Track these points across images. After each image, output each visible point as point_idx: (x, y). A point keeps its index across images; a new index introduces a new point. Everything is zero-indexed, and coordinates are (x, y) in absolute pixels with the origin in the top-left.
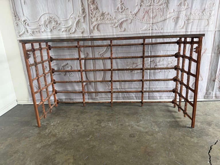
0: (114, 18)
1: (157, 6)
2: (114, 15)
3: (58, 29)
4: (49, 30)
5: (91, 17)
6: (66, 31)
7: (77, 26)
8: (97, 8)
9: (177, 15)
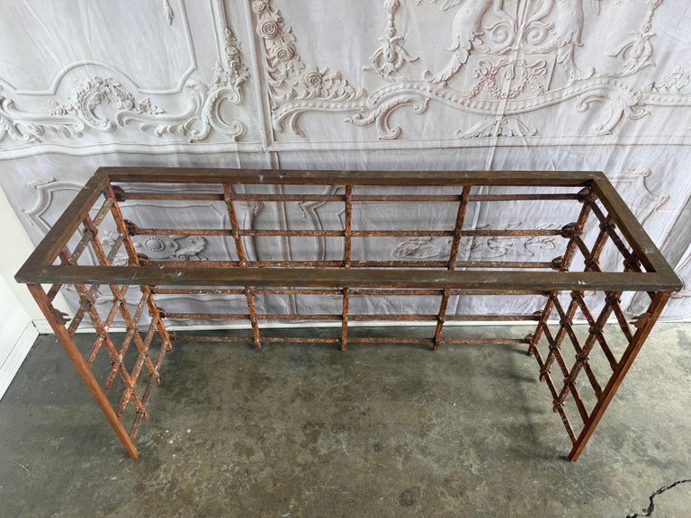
0: (359, 92)
1: (534, 53)
2: (360, 84)
3: (142, 125)
4: (103, 126)
5: (272, 88)
6: (173, 130)
7: (213, 117)
8: (294, 54)
9: (603, 89)
